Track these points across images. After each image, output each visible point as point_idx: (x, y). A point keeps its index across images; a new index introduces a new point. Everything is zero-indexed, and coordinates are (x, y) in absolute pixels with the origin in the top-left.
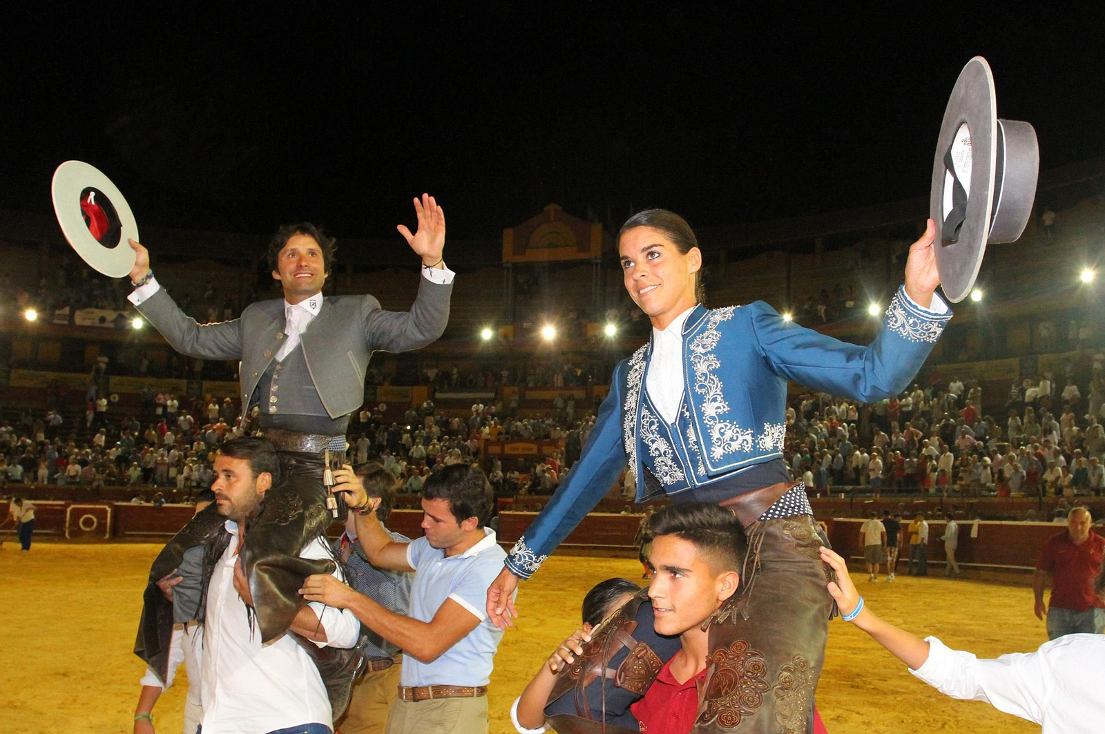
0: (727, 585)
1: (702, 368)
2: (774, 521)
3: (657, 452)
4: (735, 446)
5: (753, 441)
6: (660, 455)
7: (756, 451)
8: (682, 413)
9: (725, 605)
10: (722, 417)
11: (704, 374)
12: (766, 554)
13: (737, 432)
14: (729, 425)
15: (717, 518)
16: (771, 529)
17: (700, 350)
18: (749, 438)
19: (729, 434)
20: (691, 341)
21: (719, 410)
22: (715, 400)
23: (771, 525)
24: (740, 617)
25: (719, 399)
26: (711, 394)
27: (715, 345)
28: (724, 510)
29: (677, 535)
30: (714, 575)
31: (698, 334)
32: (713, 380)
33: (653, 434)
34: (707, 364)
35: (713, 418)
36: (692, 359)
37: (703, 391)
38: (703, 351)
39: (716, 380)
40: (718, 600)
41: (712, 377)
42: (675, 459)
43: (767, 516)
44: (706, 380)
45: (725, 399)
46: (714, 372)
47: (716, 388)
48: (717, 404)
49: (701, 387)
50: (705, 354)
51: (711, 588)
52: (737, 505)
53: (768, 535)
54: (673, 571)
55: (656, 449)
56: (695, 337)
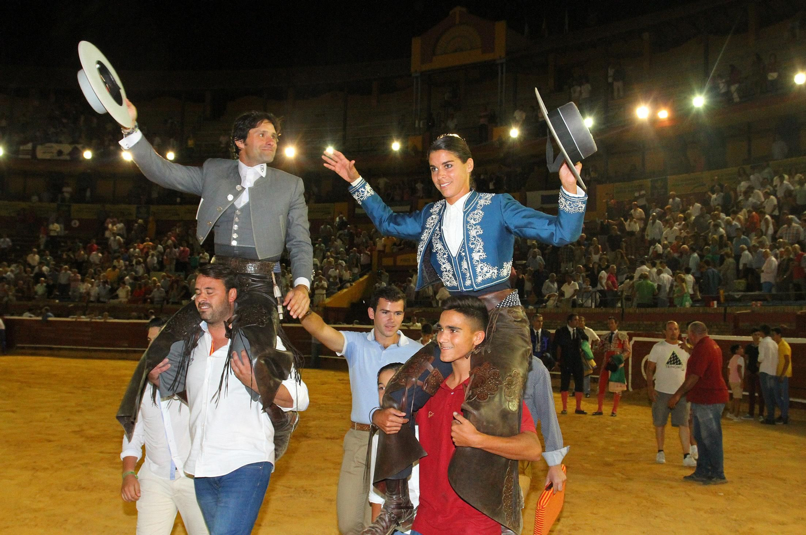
0: (479, 338)
1: (473, 233)
2: (503, 308)
3: (445, 269)
4: (488, 275)
5: (498, 273)
6: (446, 271)
7: (499, 277)
8: (460, 253)
9: (477, 347)
10: (482, 261)
11: (474, 237)
12: (498, 323)
13: (490, 268)
14: (486, 265)
15: (477, 304)
16: (502, 312)
17: (472, 222)
18: (496, 271)
19: (485, 269)
20: (468, 215)
21: (481, 257)
22: (479, 251)
23: (501, 310)
24: (486, 352)
25: (481, 251)
26: (478, 248)
27: (480, 220)
28: (480, 300)
29: (456, 310)
30: (473, 332)
31: (471, 211)
32: (478, 240)
33: (444, 259)
34: (476, 230)
35: (478, 261)
36: (468, 227)
37: (473, 246)
38: (474, 223)
39: (480, 241)
40: (473, 344)
41: (478, 239)
42: (454, 275)
43: (500, 306)
44: (475, 240)
45: (484, 251)
46: (479, 236)
47: (480, 245)
48: (480, 254)
49: (473, 244)
50: (475, 225)
51: (471, 339)
52: (485, 299)
53: (501, 315)
54: (452, 329)
55: (445, 268)
56: (470, 213)
